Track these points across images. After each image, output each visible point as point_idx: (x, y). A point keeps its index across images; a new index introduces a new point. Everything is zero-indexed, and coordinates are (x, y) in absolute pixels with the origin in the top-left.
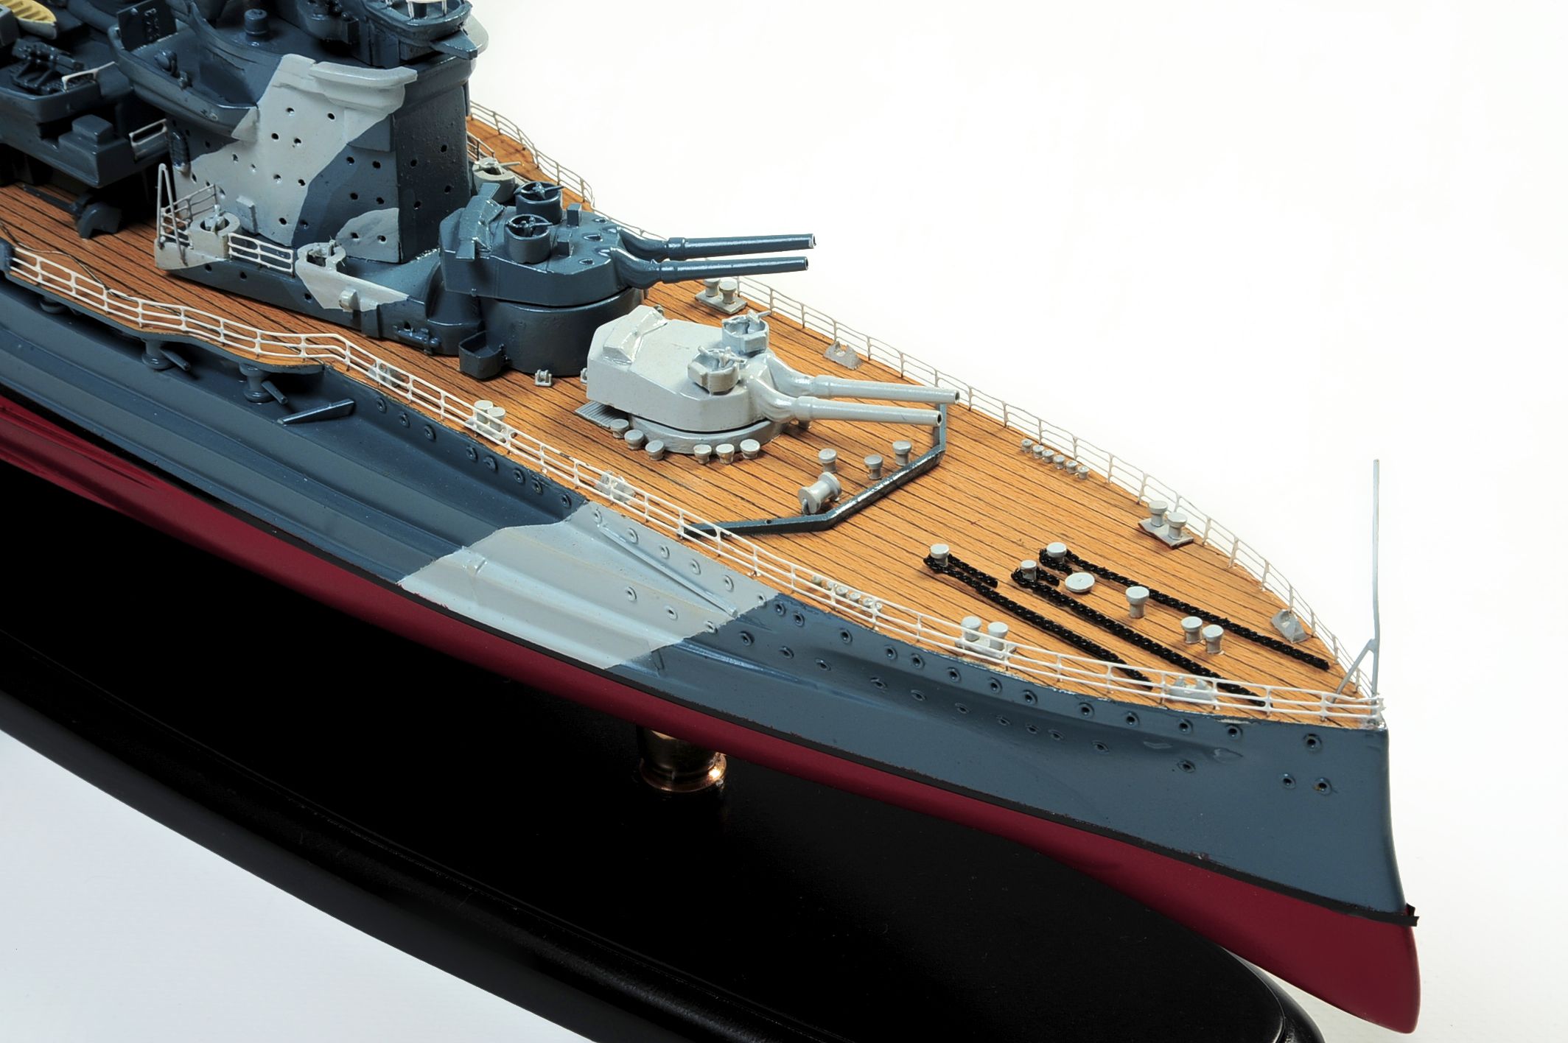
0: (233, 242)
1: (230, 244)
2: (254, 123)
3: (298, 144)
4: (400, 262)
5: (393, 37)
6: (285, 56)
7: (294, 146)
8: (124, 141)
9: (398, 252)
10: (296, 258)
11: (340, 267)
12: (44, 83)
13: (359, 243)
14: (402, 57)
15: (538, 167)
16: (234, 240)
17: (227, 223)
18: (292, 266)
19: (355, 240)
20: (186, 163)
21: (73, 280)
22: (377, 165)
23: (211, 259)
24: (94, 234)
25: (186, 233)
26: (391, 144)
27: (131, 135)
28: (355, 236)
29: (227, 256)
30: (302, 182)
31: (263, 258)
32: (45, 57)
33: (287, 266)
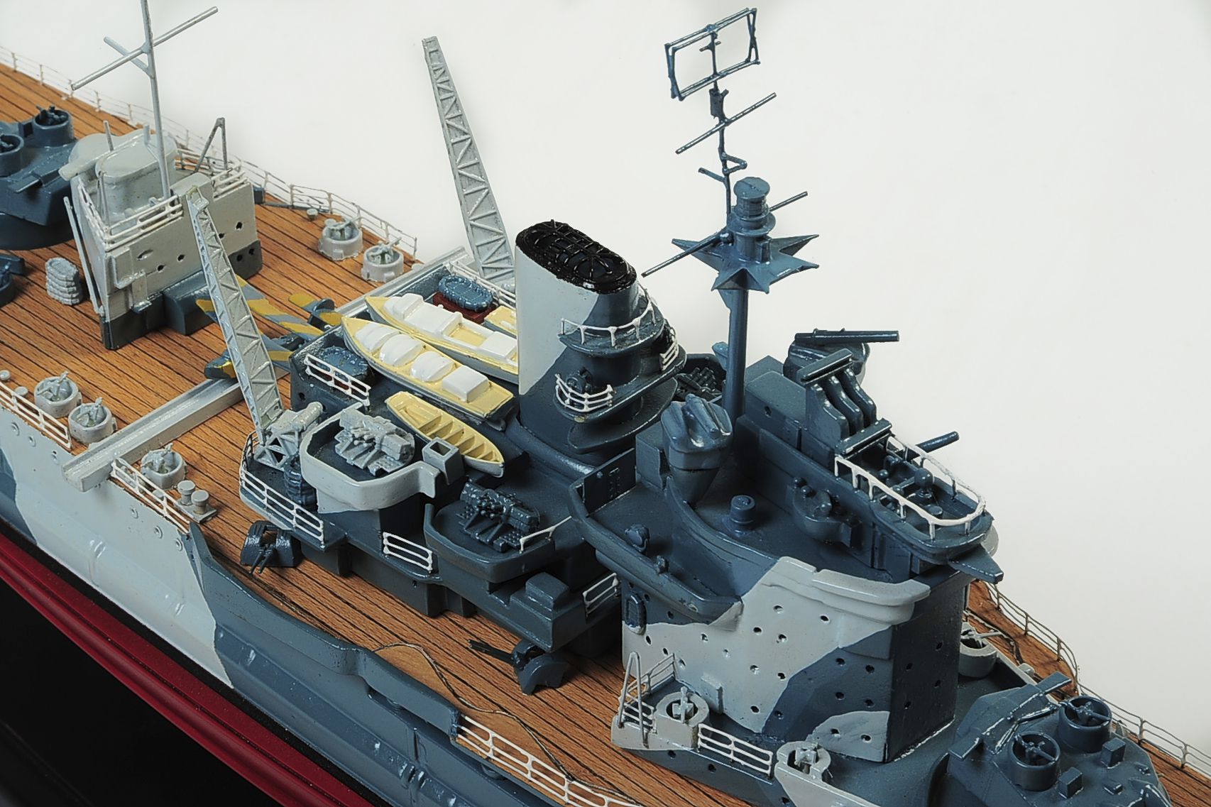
0: (704, 734)
1: (700, 735)
2: (736, 617)
3: (783, 640)
4: (884, 762)
5: (904, 549)
6: (781, 559)
7: (778, 642)
8: (580, 602)
9: (883, 752)
10: (775, 761)
11: (826, 777)
12: (496, 537)
13: (839, 739)
14: (913, 570)
15: (999, 607)
16: (705, 732)
17: (695, 710)
18: (770, 768)
19: (836, 735)
20: (641, 626)
21: (530, 762)
22: (869, 669)
23: (676, 746)
24: (536, 687)
25: (650, 717)
26: (891, 653)
27: (585, 594)
28: (835, 731)
29: (695, 746)
30: (782, 676)
31: (736, 754)
32: (499, 510)
33: (766, 767)
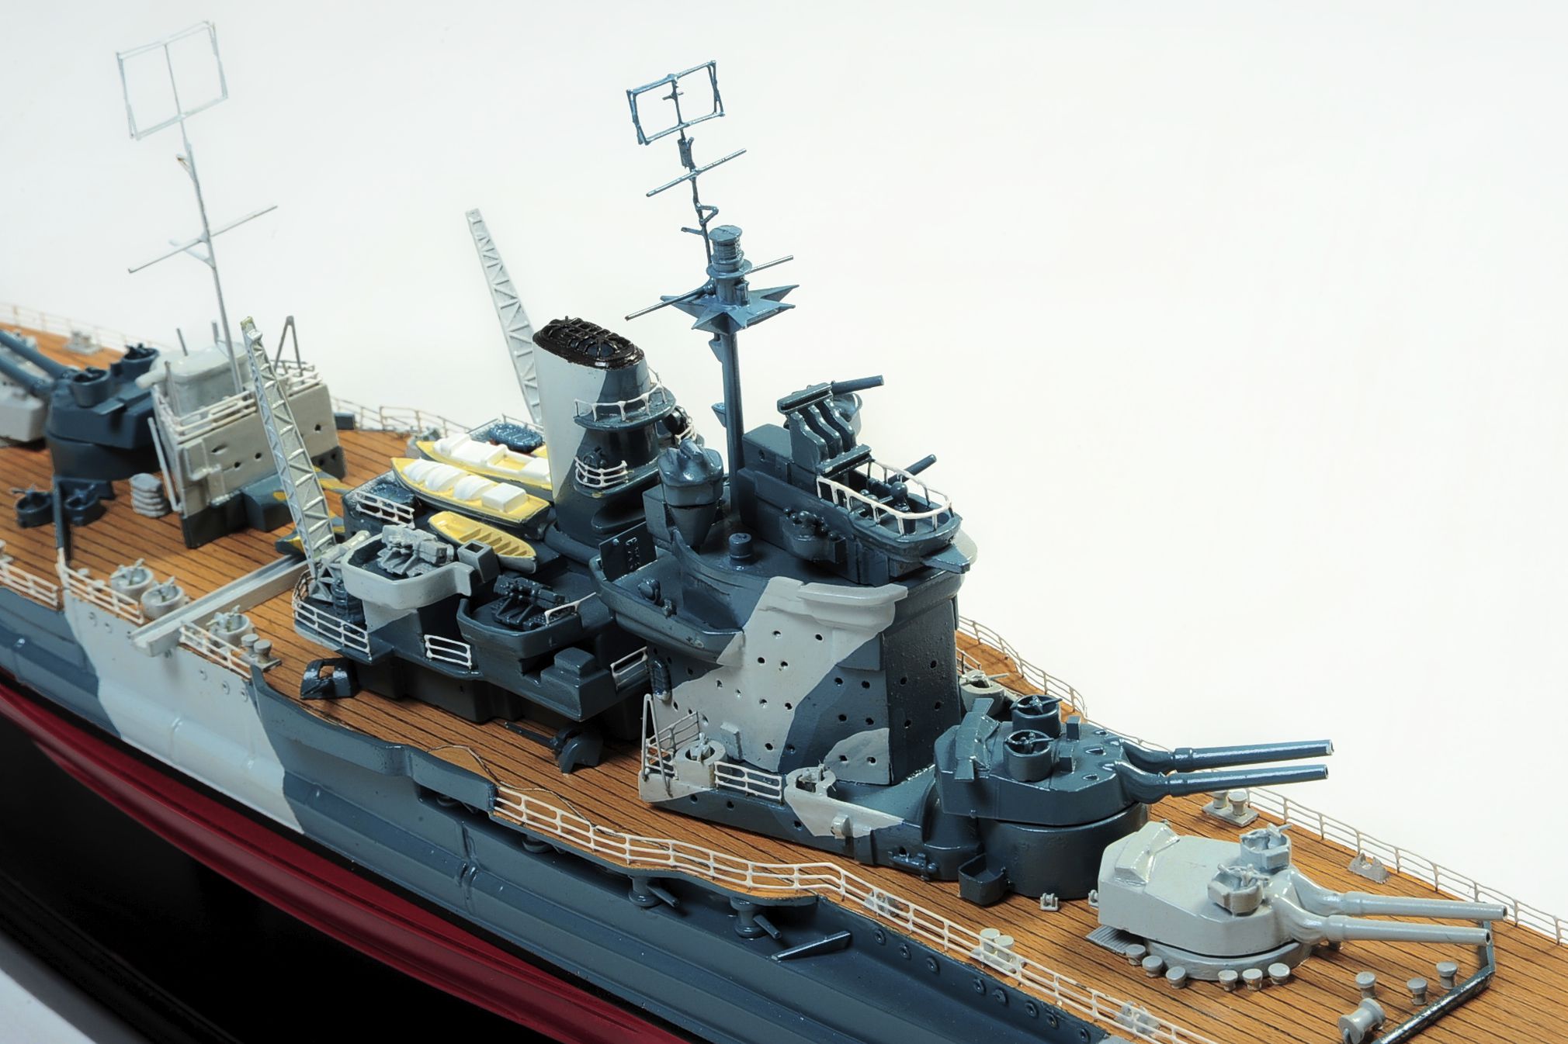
0: (720, 771)
1: (716, 773)
2: (740, 648)
3: (785, 667)
4: (891, 784)
5: (882, 554)
6: (772, 579)
7: (780, 670)
8: (606, 672)
9: (888, 773)
10: (784, 784)
11: (831, 793)
12: (525, 619)
13: (847, 765)
14: (891, 574)
15: (1023, 676)
16: (721, 769)
17: (712, 751)
18: (781, 793)
19: (844, 762)
20: (668, 692)
21: (558, 817)
22: (866, 685)
23: (697, 789)
24: (574, 768)
25: (670, 763)
26: (881, 663)
27: (612, 665)
28: (843, 758)
29: (714, 785)
30: (789, 706)
31: (751, 786)
32: (526, 592)
33: (776, 793)
